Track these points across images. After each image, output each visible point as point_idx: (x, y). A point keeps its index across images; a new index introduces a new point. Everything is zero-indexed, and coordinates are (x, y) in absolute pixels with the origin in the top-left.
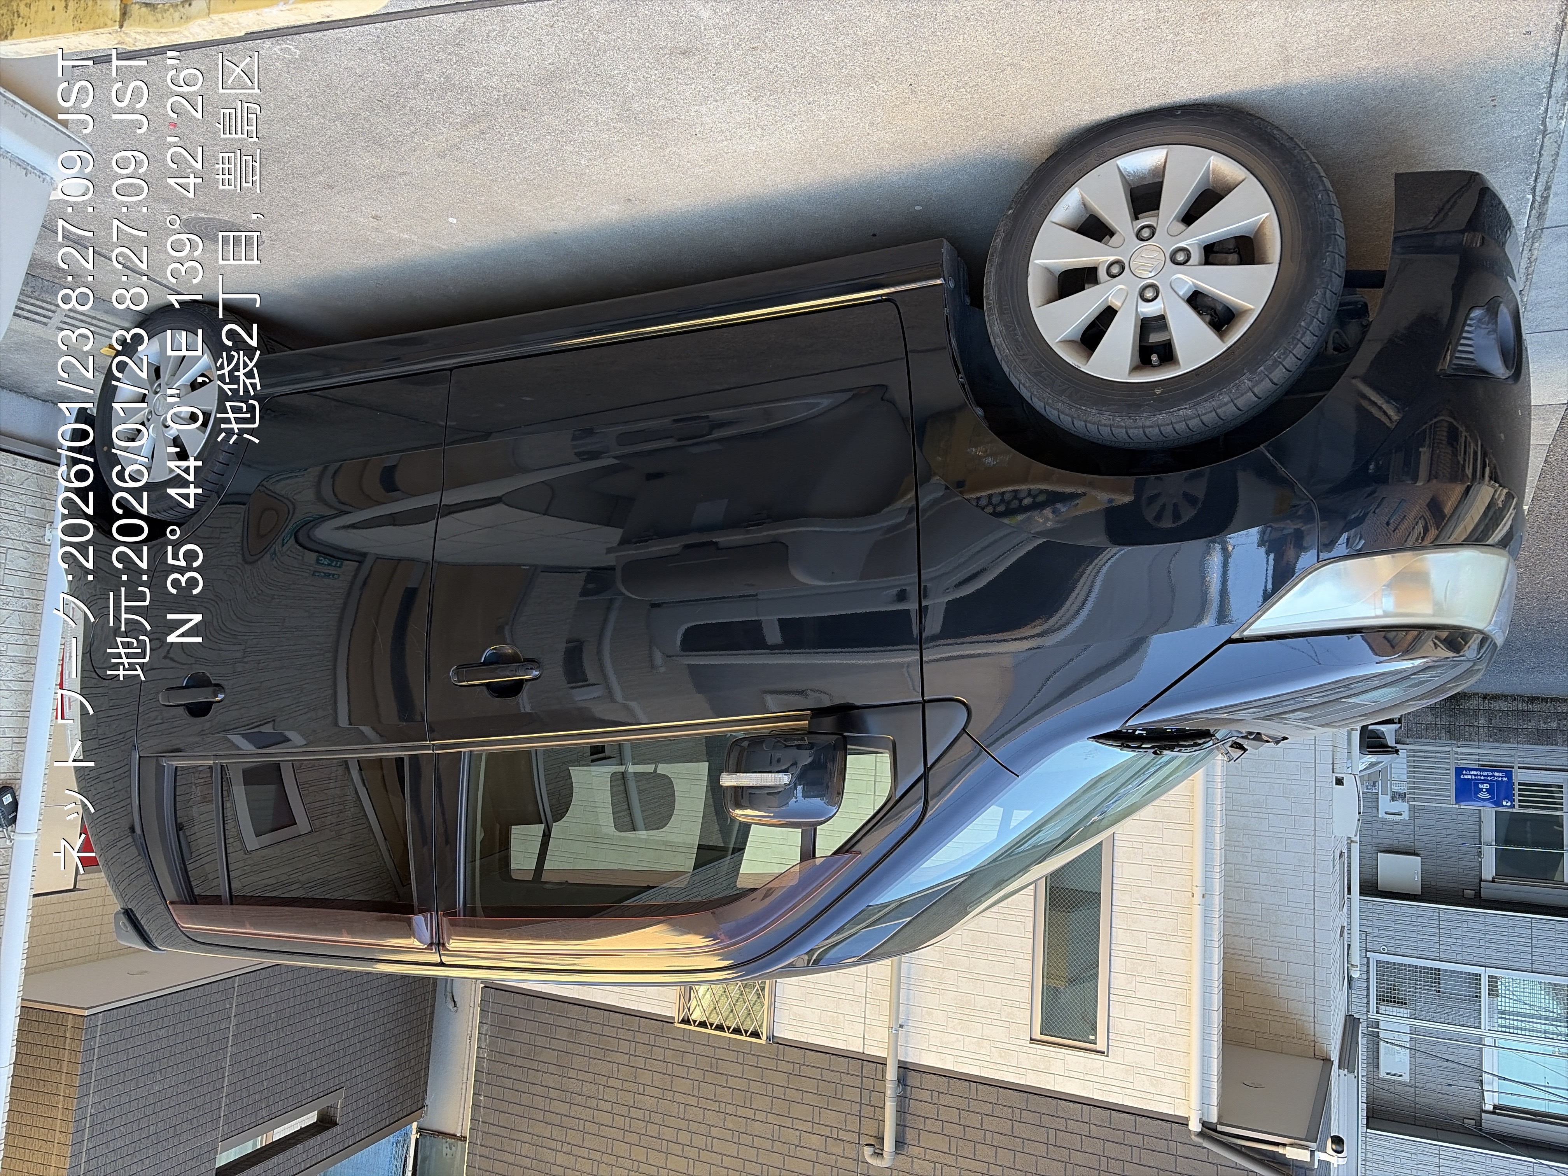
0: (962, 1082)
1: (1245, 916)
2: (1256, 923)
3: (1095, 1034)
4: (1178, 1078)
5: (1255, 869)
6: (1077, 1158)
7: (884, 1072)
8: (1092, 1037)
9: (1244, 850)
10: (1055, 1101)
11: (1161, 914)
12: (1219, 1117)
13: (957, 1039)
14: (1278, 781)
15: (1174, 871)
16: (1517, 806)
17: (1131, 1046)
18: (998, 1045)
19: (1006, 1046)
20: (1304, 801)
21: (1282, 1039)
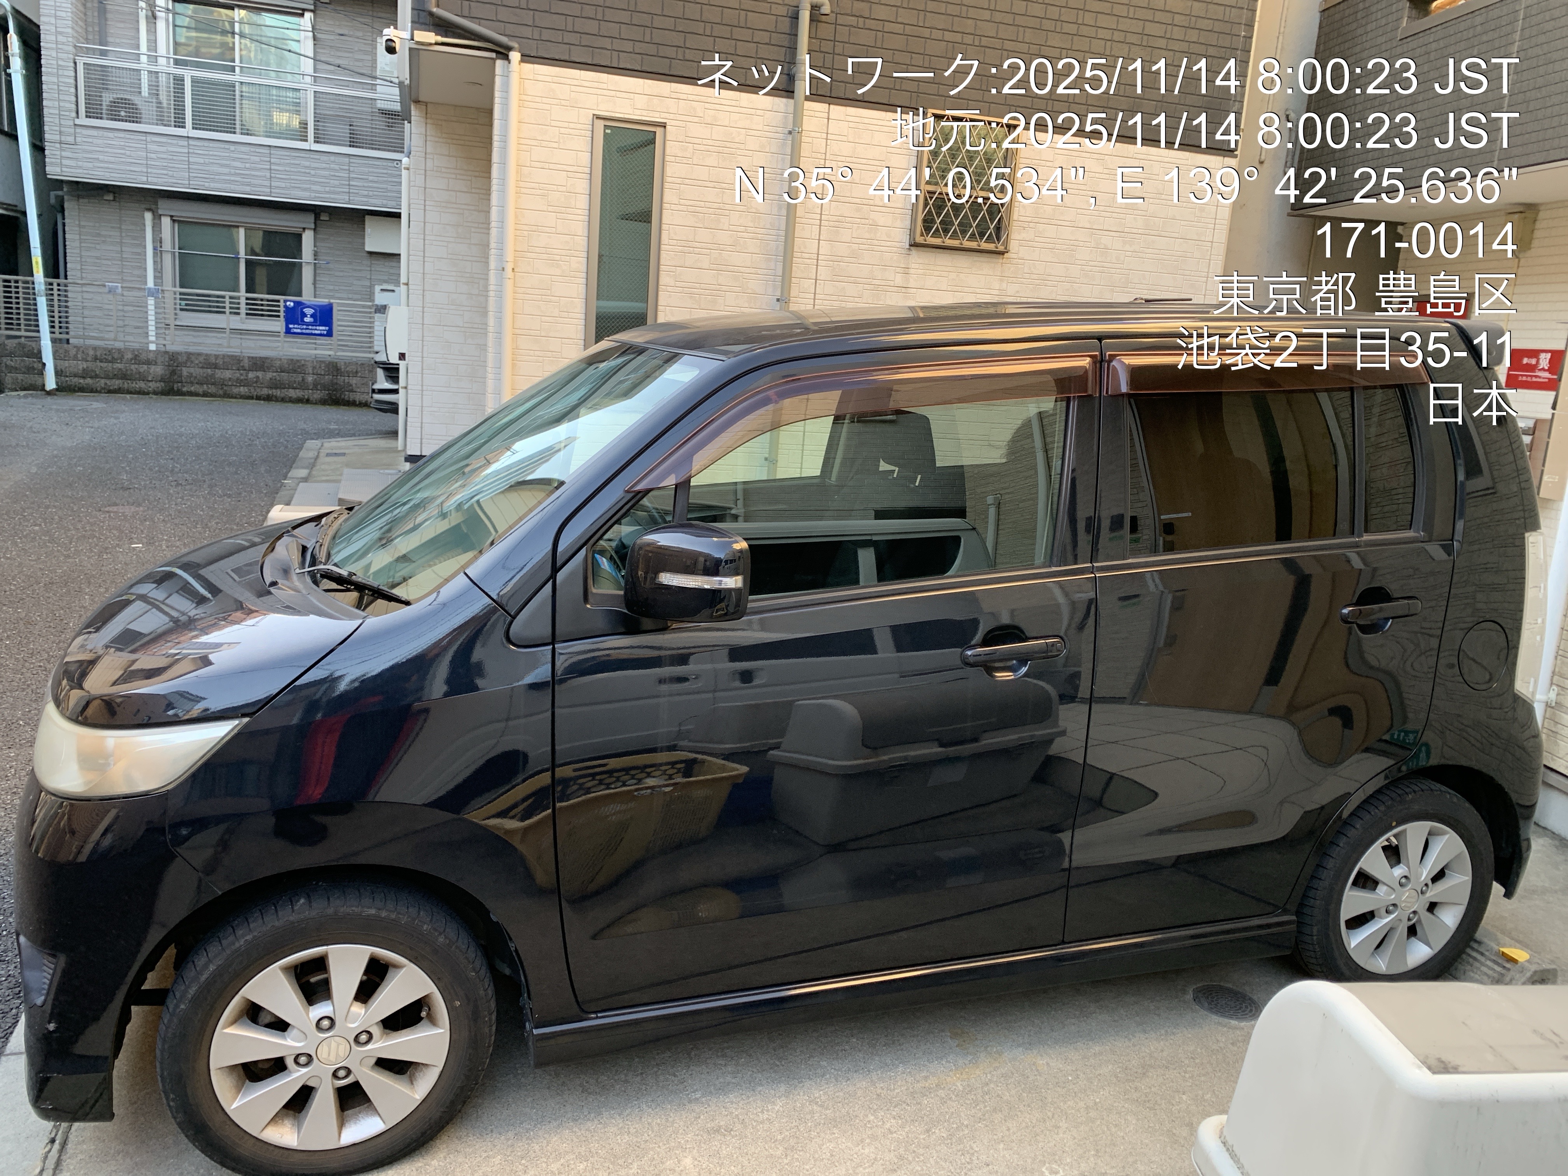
3: (605, 134)
4: (529, 98)
8: (608, 131)
10: (644, 69)
11: (543, 250)
12: (494, 64)
15: (530, 291)
16: (282, 301)
17: (572, 125)
18: (696, 120)
19: (688, 119)
21: (453, 119)
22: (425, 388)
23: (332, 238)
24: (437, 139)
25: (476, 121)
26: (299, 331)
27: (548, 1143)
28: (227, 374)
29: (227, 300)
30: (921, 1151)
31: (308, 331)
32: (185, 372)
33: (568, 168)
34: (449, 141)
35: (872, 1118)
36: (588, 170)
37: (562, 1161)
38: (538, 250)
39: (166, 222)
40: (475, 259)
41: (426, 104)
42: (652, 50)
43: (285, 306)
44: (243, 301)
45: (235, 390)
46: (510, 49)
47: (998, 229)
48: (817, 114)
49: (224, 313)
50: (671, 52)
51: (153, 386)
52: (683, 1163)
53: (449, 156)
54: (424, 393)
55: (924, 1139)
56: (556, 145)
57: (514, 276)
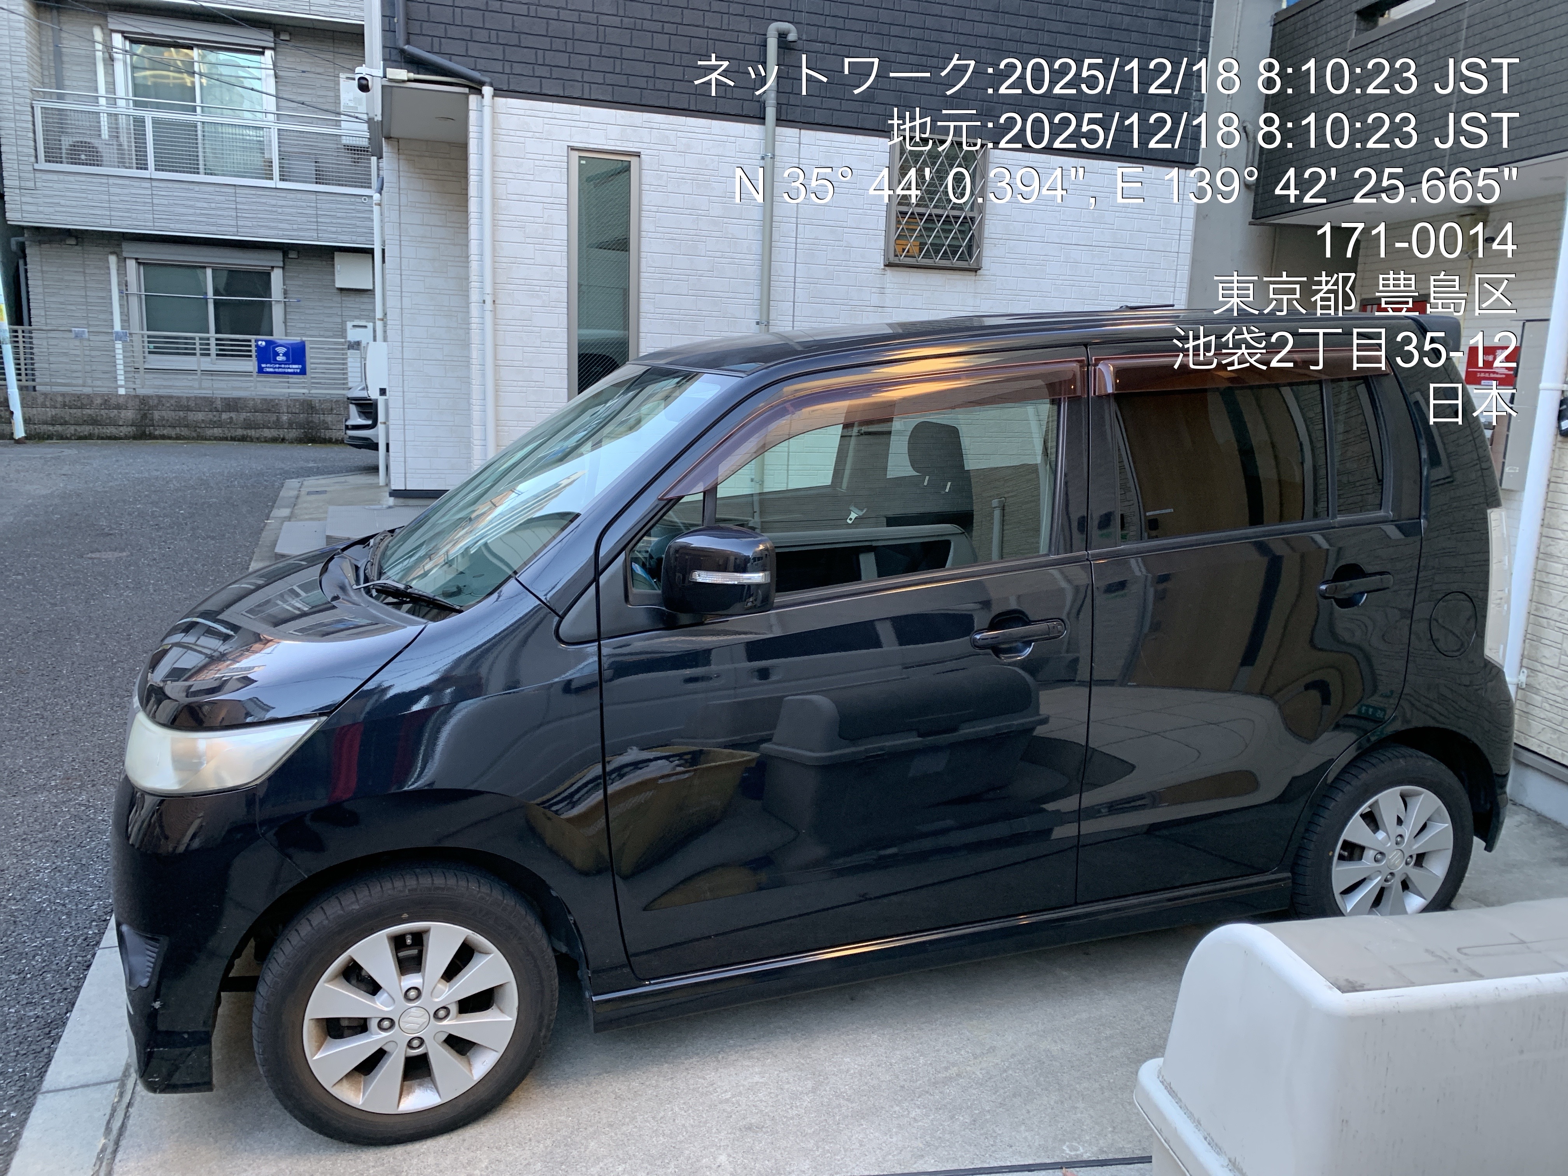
0: (704, 109)
3: (580, 165)
4: (503, 132)
6: (594, 49)
7: (779, 112)
8: (583, 162)
10: (615, 99)
11: (522, 282)
12: (468, 98)
14: (435, 390)
15: (512, 322)
16: (253, 341)
17: (547, 157)
18: (670, 148)
19: (663, 147)
20: (412, 373)
21: (427, 154)
22: (407, 422)
23: (301, 276)
24: (409, 175)
25: (448, 156)
26: (271, 370)
27: (586, 1148)
28: (200, 416)
29: (197, 341)
30: (947, 1136)
31: (280, 370)
32: (156, 415)
33: (545, 199)
34: (422, 176)
35: (897, 1108)
36: (565, 201)
37: (601, 1164)
38: (518, 281)
39: (131, 265)
40: (452, 292)
41: (398, 140)
42: (622, 80)
43: (257, 346)
44: (213, 342)
45: (209, 432)
46: (483, 84)
47: (970, 247)
48: (788, 139)
49: (194, 354)
50: (642, 82)
51: (124, 430)
52: (718, 1160)
53: (422, 191)
54: (407, 427)
55: (948, 1125)
56: (531, 177)
57: (495, 308)
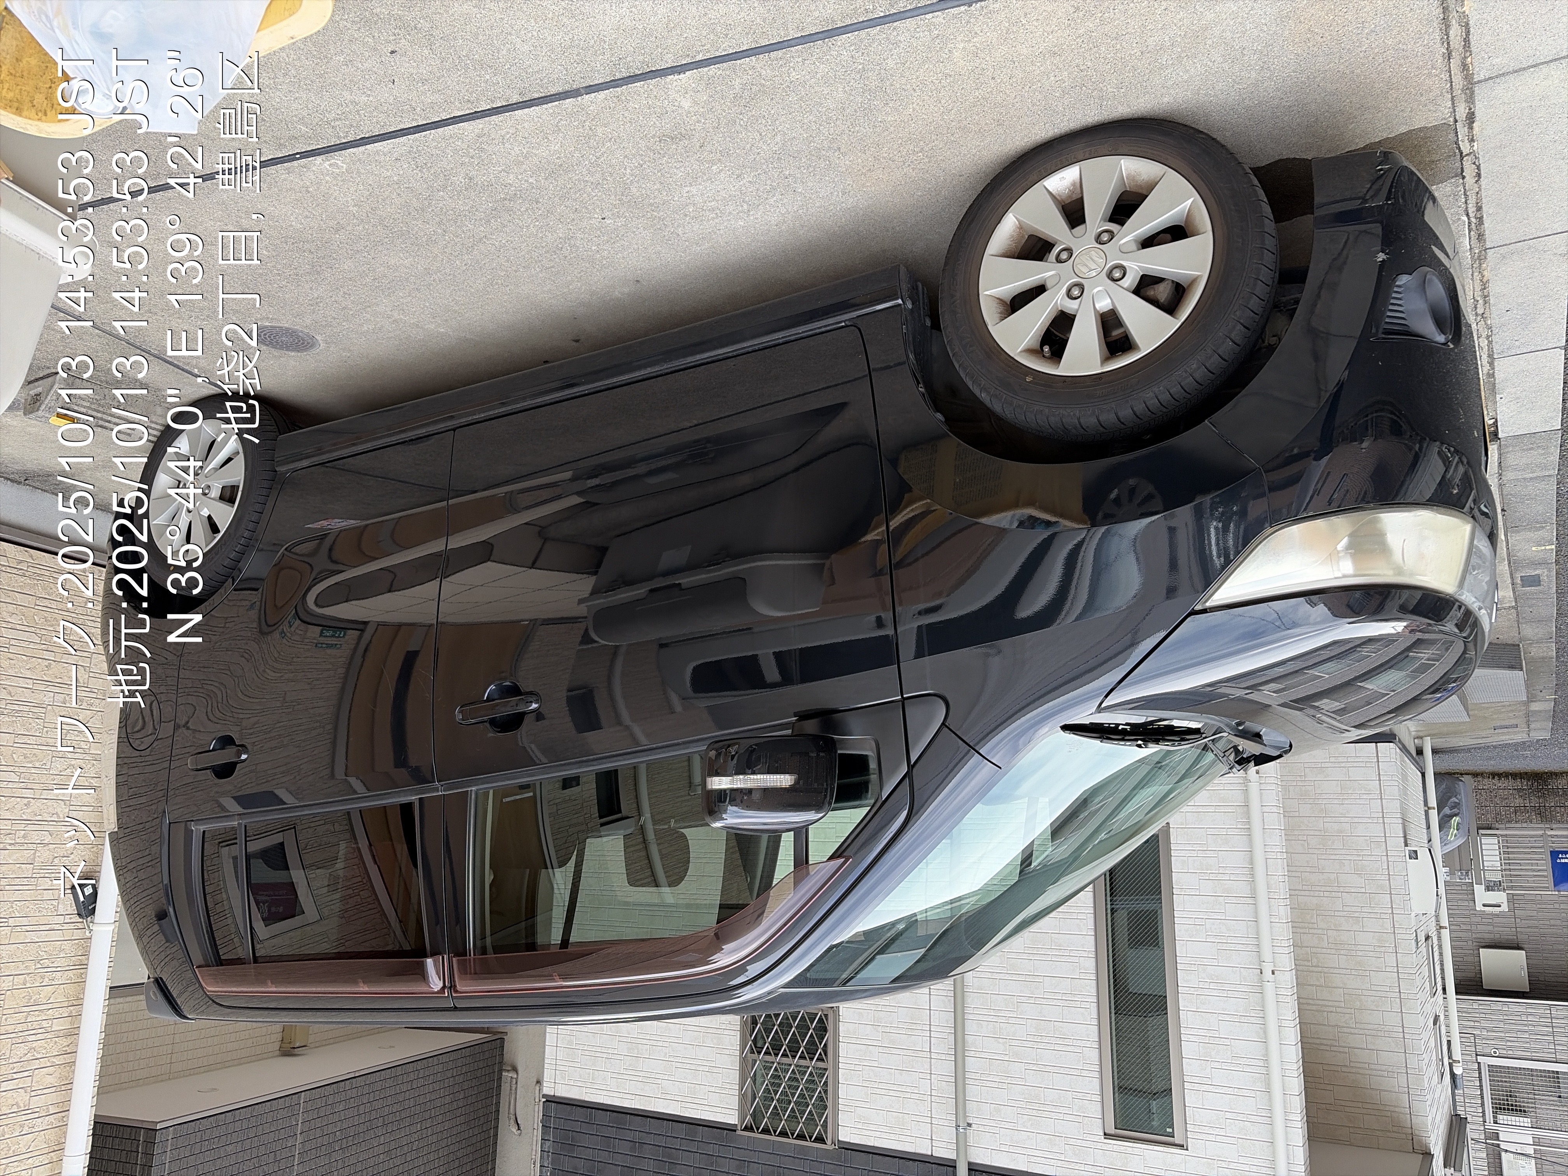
1: (1326, 1003)
2: (1339, 1010)
3: (1172, 1127)
4: (1263, 1170)
5: (1333, 951)
8: (1168, 1130)
9: (1320, 931)
11: (1230, 994)
13: (1028, 1136)
14: (1349, 857)
15: (1239, 947)
17: (1212, 1138)
18: (1072, 1142)
19: (1079, 1142)
20: (1378, 877)
21: (1376, 1132)
22: (1380, 822)
33: (1211, 1088)
34: (1379, 1106)
36: (1187, 1086)
38: (1237, 995)
48: (943, 1145)
53: (1378, 1089)
54: (1380, 817)
56: (1230, 1115)
57: (1260, 965)
